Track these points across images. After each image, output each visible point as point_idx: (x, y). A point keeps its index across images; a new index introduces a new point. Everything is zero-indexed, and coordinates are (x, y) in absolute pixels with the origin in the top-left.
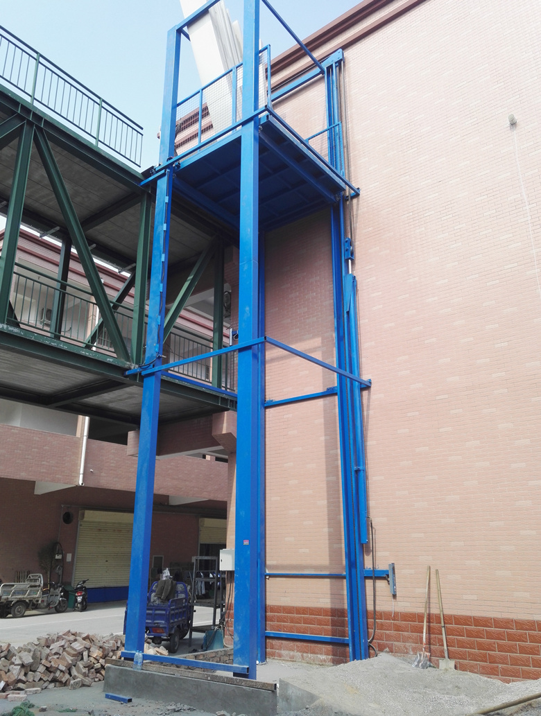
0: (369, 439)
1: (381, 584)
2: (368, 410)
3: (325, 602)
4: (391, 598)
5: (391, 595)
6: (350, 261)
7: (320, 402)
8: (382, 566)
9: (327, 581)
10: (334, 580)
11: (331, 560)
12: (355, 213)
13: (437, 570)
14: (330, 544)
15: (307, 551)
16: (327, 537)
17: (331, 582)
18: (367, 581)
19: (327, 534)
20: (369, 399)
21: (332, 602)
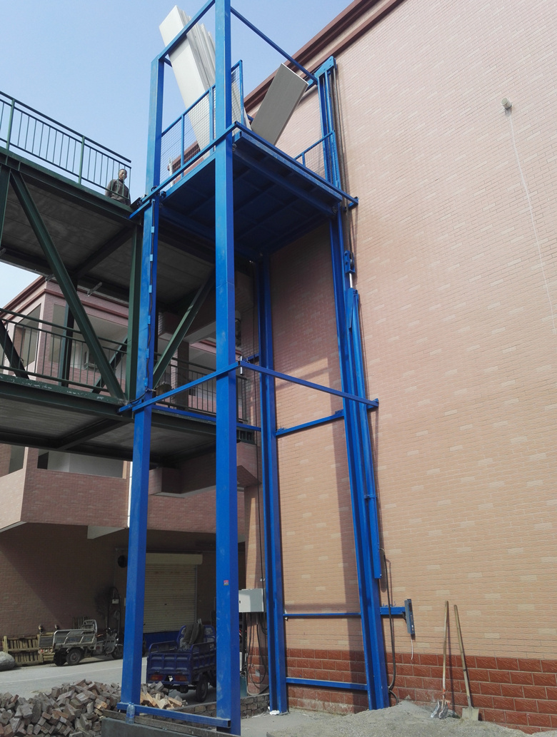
0: (379, 463)
1: (399, 624)
2: (377, 432)
3: (343, 644)
4: (409, 639)
5: (410, 635)
6: (350, 275)
7: (329, 427)
8: (399, 603)
9: (345, 620)
10: (351, 620)
11: (347, 598)
12: (354, 224)
13: (455, 606)
14: (345, 580)
15: (323, 588)
16: (342, 573)
17: (348, 622)
18: (384, 620)
19: (342, 569)
20: (377, 420)
21: (350, 644)
